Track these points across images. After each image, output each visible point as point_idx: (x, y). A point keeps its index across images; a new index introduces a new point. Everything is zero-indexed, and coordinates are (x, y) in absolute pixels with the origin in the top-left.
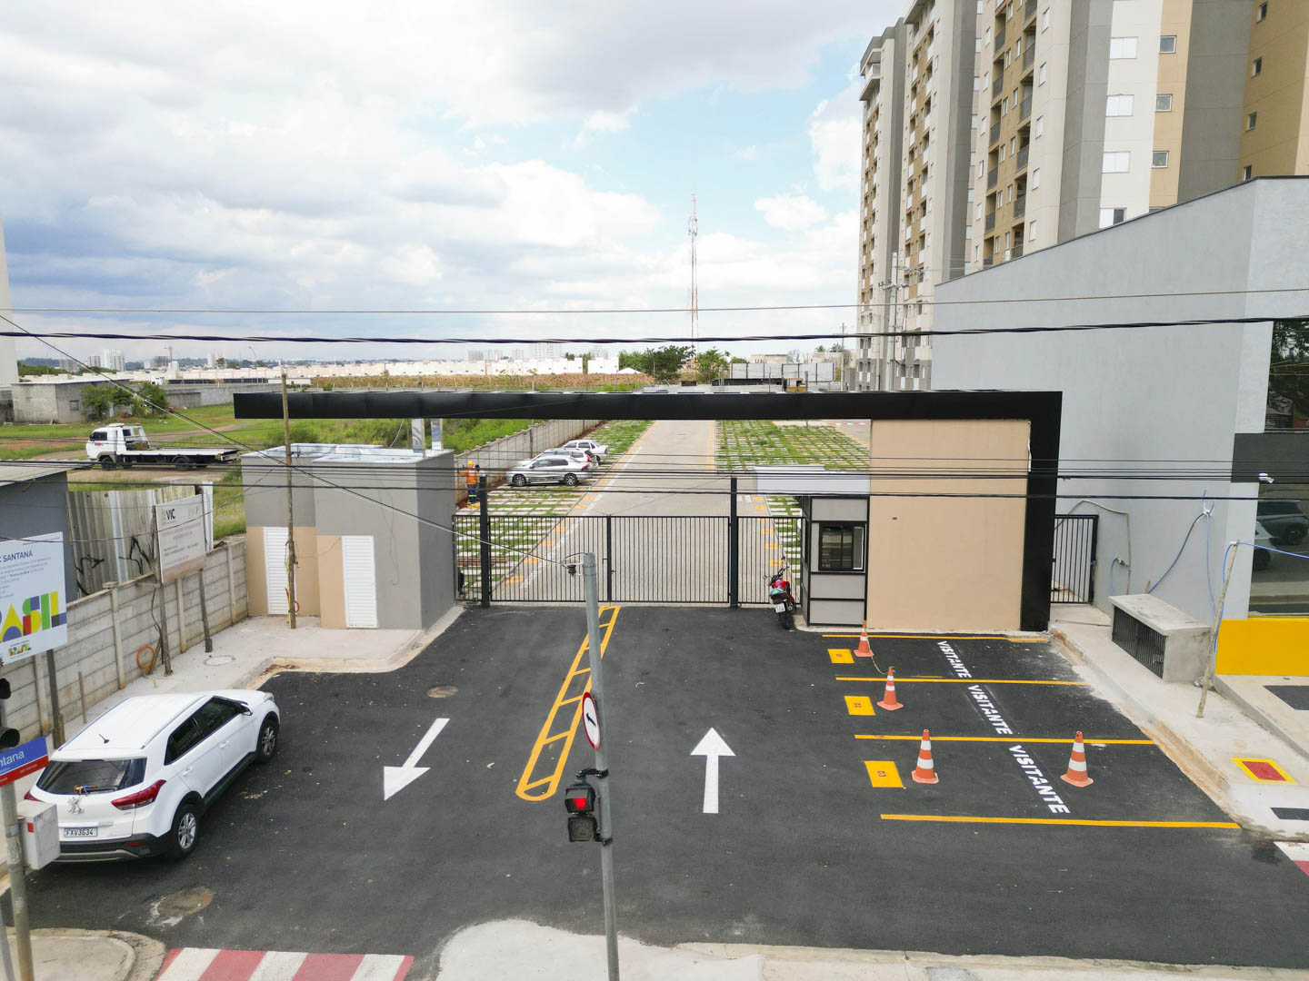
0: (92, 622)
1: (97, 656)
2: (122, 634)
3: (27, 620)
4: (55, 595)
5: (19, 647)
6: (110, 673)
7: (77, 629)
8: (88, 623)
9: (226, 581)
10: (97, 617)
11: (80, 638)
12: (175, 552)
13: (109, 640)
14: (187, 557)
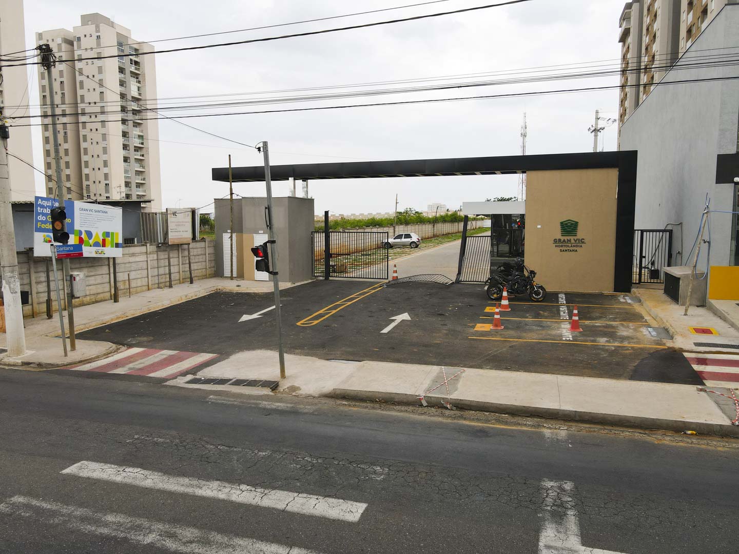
0: (137, 256)
1: (139, 272)
2: (151, 265)
3: (104, 241)
4: (117, 234)
5: (100, 251)
6: (144, 282)
7: (130, 256)
8: (135, 256)
9: (204, 256)
10: (140, 254)
11: (131, 261)
12: (176, 232)
13: (145, 267)
14: (182, 236)
